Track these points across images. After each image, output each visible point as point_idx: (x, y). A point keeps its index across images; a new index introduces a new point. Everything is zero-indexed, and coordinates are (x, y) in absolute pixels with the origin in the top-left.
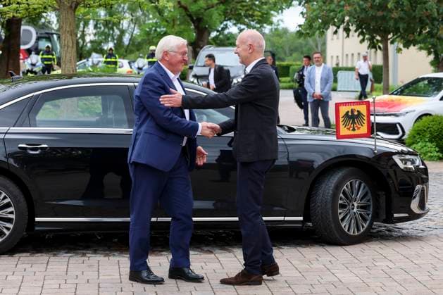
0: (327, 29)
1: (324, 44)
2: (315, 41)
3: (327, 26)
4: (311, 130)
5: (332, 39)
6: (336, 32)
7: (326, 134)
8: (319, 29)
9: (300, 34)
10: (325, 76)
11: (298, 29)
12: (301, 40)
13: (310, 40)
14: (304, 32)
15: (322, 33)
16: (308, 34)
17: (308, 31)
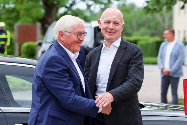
0: (174, 5)
1: (171, 18)
2: (162, 15)
3: (174, 2)
4: (158, 107)
5: (179, 14)
6: (183, 7)
7: (174, 110)
8: (166, 4)
9: (147, 10)
10: (174, 53)
11: (146, 5)
12: (149, 16)
13: (158, 16)
14: (151, 7)
15: (170, 8)
16: (155, 9)
17: (155, 7)
